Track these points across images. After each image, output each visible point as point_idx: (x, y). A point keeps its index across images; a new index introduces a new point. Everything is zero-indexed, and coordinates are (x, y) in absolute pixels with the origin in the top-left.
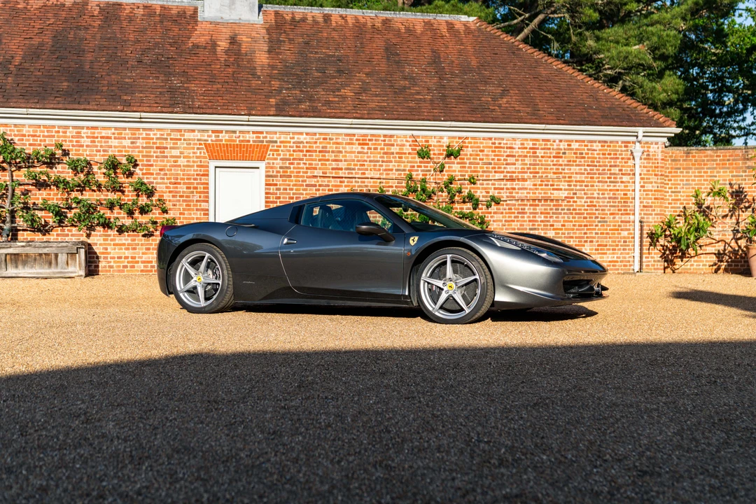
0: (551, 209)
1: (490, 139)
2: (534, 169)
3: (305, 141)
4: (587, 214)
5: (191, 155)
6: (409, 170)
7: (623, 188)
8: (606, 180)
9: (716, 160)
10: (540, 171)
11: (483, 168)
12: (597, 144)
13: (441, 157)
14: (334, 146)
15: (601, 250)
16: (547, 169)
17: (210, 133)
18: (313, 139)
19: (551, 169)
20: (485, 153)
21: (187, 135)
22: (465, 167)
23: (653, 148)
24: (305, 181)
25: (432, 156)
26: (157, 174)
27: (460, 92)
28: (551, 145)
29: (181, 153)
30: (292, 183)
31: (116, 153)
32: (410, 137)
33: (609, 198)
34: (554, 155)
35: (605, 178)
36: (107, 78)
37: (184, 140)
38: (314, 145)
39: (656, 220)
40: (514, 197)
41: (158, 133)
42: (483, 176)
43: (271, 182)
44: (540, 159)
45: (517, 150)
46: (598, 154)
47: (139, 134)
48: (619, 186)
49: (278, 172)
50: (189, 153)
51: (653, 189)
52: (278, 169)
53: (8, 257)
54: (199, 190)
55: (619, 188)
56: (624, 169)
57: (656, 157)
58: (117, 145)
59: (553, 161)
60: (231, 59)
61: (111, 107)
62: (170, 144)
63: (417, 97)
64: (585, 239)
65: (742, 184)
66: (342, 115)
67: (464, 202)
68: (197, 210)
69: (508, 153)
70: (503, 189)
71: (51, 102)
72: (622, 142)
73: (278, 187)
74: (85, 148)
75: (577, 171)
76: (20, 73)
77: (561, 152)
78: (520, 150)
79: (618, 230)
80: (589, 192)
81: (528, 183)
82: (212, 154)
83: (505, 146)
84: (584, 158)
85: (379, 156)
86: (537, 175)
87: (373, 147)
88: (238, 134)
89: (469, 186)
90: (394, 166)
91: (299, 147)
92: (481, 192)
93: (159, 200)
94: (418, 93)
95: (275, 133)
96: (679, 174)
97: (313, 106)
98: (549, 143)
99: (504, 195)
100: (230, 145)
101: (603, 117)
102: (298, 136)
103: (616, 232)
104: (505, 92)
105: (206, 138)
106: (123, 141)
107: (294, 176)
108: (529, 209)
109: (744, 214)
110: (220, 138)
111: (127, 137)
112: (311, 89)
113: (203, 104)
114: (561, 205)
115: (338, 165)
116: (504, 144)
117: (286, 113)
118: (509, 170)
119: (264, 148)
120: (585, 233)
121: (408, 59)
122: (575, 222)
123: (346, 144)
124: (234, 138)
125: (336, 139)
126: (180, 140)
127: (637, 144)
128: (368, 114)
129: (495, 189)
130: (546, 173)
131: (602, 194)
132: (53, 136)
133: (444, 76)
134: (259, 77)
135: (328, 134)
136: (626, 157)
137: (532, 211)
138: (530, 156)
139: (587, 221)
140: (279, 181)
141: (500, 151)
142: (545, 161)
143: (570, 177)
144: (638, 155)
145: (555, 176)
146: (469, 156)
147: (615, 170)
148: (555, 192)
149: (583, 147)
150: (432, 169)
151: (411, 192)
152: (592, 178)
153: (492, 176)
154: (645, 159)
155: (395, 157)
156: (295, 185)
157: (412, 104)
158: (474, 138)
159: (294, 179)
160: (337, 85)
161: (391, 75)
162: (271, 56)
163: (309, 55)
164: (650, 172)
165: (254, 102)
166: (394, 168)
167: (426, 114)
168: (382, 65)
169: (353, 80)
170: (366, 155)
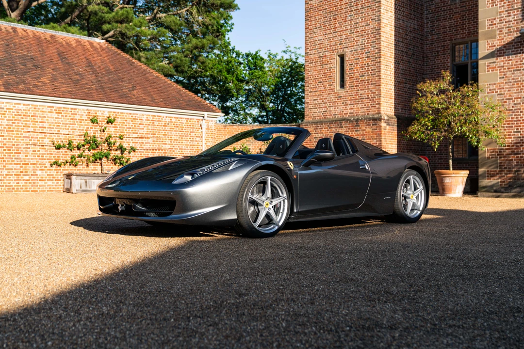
1: (131, 114)
3: (22, 109)
6: (86, 130)
8: (189, 139)
10: (156, 133)
11: (126, 130)
12: (184, 120)
13: (104, 123)
14: (41, 113)
16: (160, 132)
18: (27, 108)
19: (162, 132)
20: (128, 122)
22: (117, 130)
23: (211, 124)
24: (22, 134)
25: (99, 122)
27: (110, 86)
28: (162, 119)
30: (14, 135)
32: (86, 110)
33: (190, 149)
34: (163, 124)
38: (28, 112)
40: (143, 148)
42: (126, 135)
44: (156, 126)
45: (145, 121)
46: (185, 125)
48: (195, 143)
49: (5, 128)
52: (5, 126)
56: (197, 134)
57: (212, 128)
59: (163, 128)
63: (87, 86)
66: (47, 94)
67: (116, 150)
69: (140, 123)
70: (137, 143)
72: (197, 119)
73: (5, 137)
75: (175, 134)
77: (167, 123)
78: (146, 121)
80: (181, 146)
81: (150, 140)
84: (178, 127)
85: (68, 120)
86: (155, 136)
87: (64, 115)
89: (119, 141)
90: (77, 127)
91: (19, 113)
92: (126, 145)
94: (87, 84)
95: (3, 103)
96: (221, 138)
97: (27, 87)
98: (161, 118)
99: (138, 146)
101: (187, 105)
102: (18, 105)
104: (134, 88)
107: (16, 131)
108: (151, 155)
112: (22, 76)
114: (167, 153)
115: (43, 125)
116: (138, 117)
117: (12, 91)
118: (140, 132)
121: (74, 62)
123: (49, 112)
125: (42, 109)
127: (204, 121)
128: (62, 95)
129: (133, 143)
130: (159, 134)
131: (187, 147)
133: (98, 75)
135: (37, 106)
136: (198, 127)
138: (151, 125)
140: (6, 134)
141: (136, 121)
142: (159, 128)
143: (171, 137)
144: (204, 126)
145: (164, 136)
146: (119, 123)
147: (193, 134)
148: (164, 145)
149: (178, 121)
150: (99, 130)
151: (87, 143)
152: (182, 138)
153: (131, 135)
154: (207, 129)
155: (77, 122)
156: (15, 137)
157: (86, 90)
158: (122, 113)
159: (15, 133)
160: (37, 75)
161: (67, 71)
163: (12, 53)
164: (209, 136)
166: (77, 129)
167: (96, 97)
168: (60, 65)
169: (46, 73)
170: (60, 120)
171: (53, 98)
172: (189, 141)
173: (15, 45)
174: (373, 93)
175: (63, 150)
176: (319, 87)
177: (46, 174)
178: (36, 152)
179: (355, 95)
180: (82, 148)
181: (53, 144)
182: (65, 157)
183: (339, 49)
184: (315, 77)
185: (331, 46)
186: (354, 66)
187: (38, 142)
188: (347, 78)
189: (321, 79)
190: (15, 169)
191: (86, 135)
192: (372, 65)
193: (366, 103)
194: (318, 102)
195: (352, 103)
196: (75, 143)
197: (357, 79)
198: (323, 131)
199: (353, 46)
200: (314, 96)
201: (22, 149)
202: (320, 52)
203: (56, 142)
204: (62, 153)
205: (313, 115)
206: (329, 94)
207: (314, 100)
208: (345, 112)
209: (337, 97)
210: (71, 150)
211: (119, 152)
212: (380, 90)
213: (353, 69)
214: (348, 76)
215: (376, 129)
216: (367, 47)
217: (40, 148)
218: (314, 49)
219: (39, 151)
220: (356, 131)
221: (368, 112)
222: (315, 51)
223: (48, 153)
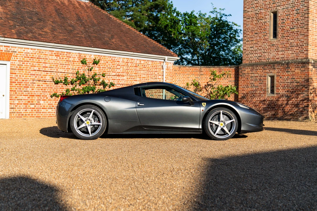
1: (111, 57)
2: (127, 71)
3: (30, 53)
6: (77, 69)
7: (159, 81)
8: (153, 77)
9: (189, 71)
10: (130, 72)
11: (108, 70)
12: (150, 62)
13: (91, 64)
14: (44, 56)
16: (132, 72)
18: (34, 52)
19: (134, 72)
20: (109, 63)
22: (100, 69)
23: (169, 65)
24: (30, 72)
25: (87, 63)
27: (95, 35)
30: (23, 73)
32: (78, 54)
34: (135, 65)
38: (35, 55)
40: (119, 83)
42: (107, 73)
43: (13, 72)
44: (130, 67)
45: (121, 63)
46: (151, 66)
48: (157, 80)
49: (17, 67)
52: (17, 66)
56: (159, 73)
57: (170, 69)
63: (78, 35)
65: (199, 81)
66: (49, 41)
67: (100, 85)
69: (117, 64)
70: (115, 80)
72: (159, 62)
73: (17, 75)
75: (143, 73)
77: (138, 64)
78: (122, 63)
81: (125, 77)
83: (116, 61)
85: (64, 62)
86: (128, 74)
87: (61, 57)
89: (102, 78)
90: (71, 67)
91: (27, 55)
92: (107, 81)
95: (16, 47)
96: (177, 76)
97: (34, 36)
98: (133, 60)
99: (115, 82)
101: (152, 51)
102: (27, 50)
104: (112, 37)
107: (25, 70)
109: (199, 93)
112: (29, 27)
115: (46, 65)
116: (116, 60)
117: (23, 38)
118: (118, 71)
119: (10, 55)
121: (67, 17)
123: (50, 55)
125: (45, 52)
127: (165, 63)
128: (60, 41)
129: (112, 79)
134: (1, 18)
135: (41, 50)
136: (160, 68)
138: (126, 66)
140: (17, 72)
141: (114, 63)
143: (140, 76)
144: (165, 67)
145: (135, 75)
146: (102, 64)
147: (156, 73)
148: (135, 82)
149: (145, 63)
150: (87, 69)
151: (78, 80)
152: (148, 76)
153: (111, 73)
154: (167, 69)
155: (71, 63)
156: (25, 74)
157: (78, 39)
158: (104, 56)
159: (25, 71)
160: (41, 26)
161: (63, 24)
162: (3, 8)
163: (22, 9)
164: (168, 75)
165: (4, 31)
166: (71, 68)
167: (85, 44)
168: (57, 19)
169: (47, 24)
170: (58, 61)
171: (54, 44)
172: (154, 79)
173: (24, 3)
174: (302, 42)
175: (60, 84)
176: (255, 37)
177: (47, 103)
178: (40, 86)
179: (286, 44)
180: (75, 83)
181: (53, 80)
182: (61, 90)
183: (273, 7)
184: (252, 29)
185: (266, 5)
186: (285, 21)
187: (42, 78)
188: (279, 30)
189: (257, 31)
190: (24, 100)
191: (78, 73)
192: (301, 20)
193: (295, 50)
194: (254, 49)
195: (283, 50)
196: (69, 79)
197: (287, 31)
198: (259, 71)
199: (285, 5)
200: (250, 44)
201: (29, 84)
202: (256, 10)
203: (55, 79)
204: (59, 87)
205: (249, 59)
206: (263, 43)
207: (251, 47)
208: (277, 57)
209: (270, 45)
210: (66, 85)
211: (102, 86)
212: (308, 39)
213: (284, 23)
214: (280, 29)
215: (305, 71)
216: (296, 5)
217: (43, 83)
218: (251, 8)
219: (42, 85)
220: (287, 72)
221: (297, 57)
222: (253, 9)
223: (49, 87)
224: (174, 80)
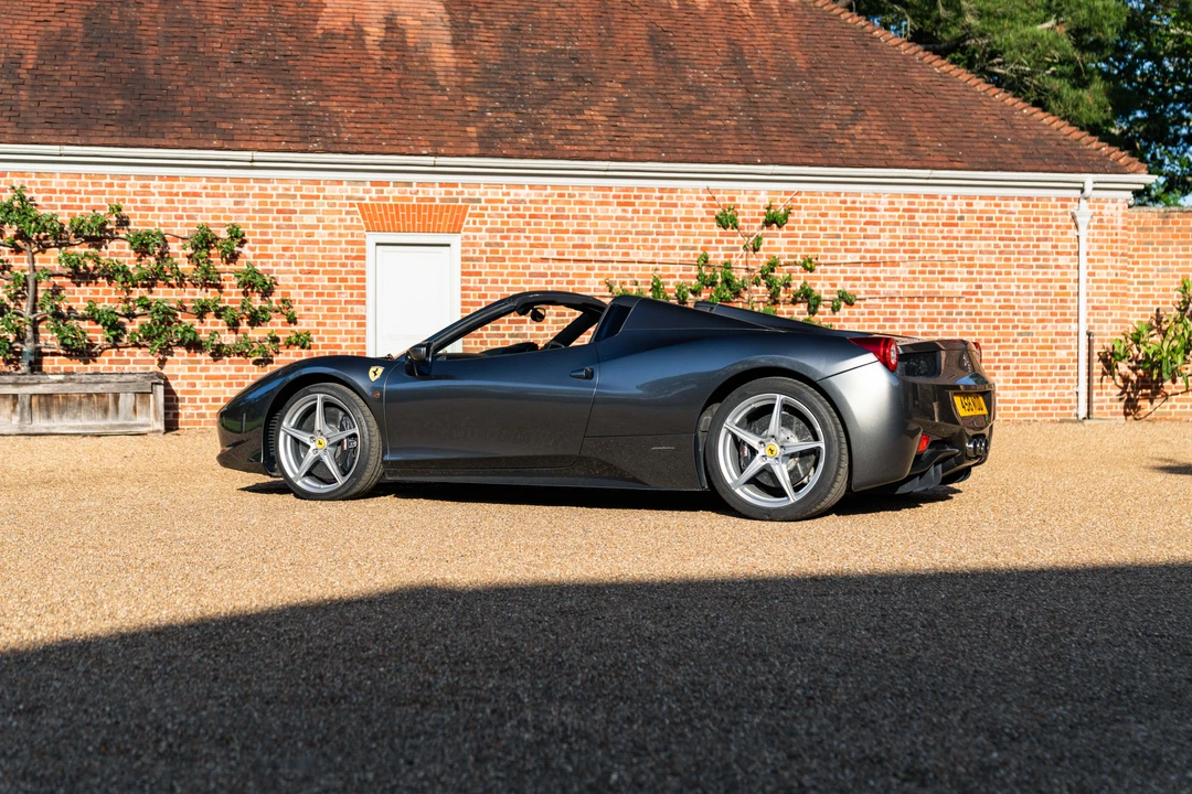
0: (940, 313)
1: (838, 194)
2: (912, 244)
3: (528, 199)
4: (1000, 321)
5: (337, 223)
6: (702, 249)
7: (1059, 276)
8: (1031, 263)
10: (922, 249)
11: (825, 243)
12: (1016, 202)
13: (756, 225)
14: (577, 207)
15: (1023, 381)
16: (933, 245)
17: (368, 186)
18: (541, 195)
19: (939, 245)
20: (830, 218)
21: (330, 190)
22: (795, 243)
23: (1109, 210)
24: (528, 267)
25: (740, 224)
26: (279, 256)
27: (784, 115)
28: (939, 204)
29: (319, 220)
30: (506, 271)
31: (210, 222)
32: (704, 192)
33: (1037, 294)
34: (945, 221)
35: (1028, 260)
36: (187, 91)
37: (325, 198)
38: (544, 206)
39: (1114, 330)
40: (878, 293)
41: (281, 186)
42: (825, 257)
43: (471, 270)
44: (921, 228)
45: (883, 213)
46: (1017, 220)
47: (248, 188)
48: (1053, 274)
49: (483, 252)
50: (334, 221)
51: (1109, 278)
52: (483, 248)
53: (34, 400)
54: (349, 283)
55: (1053, 277)
56: (1060, 244)
57: (1114, 224)
58: (211, 206)
59: (942, 232)
60: (391, 58)
61: (201, 142)
62: (300, 205)
63: (713, 122)
64: (997, 364)
66: (591, 154)
67: (794, 302)
68: (347, 317)
69: (868, 219)
70: (859, 279)
71: (99, 133)
72: (1058, 199)
73: (483, 277)
74: (156, 212)
75: (983, 249)
76: (37, 83)
77: (956, 215)
78: (888, 214)
79: (1051, 348)
80: (1003, 284)
81: (901, 268)
82: (371, 222)
83: (863, 206)
84: (994, 225)
85: (652, 223)
86: (917, 255)
87: (641, 209)
88: (414, 188)
89: (802, 275)
90: (678, 241)
91: (518, 209)
92: (823, 285)
93: (283, 301)
94: (714, 117)
95: (478, 186)
96: (1151, 252)
97: (540, 140)
98: (935, 201)
99: (861, 289)
100: (402, 205)
101: (1025, 156)
102: (515, 191)
103: (1048, 351)
104: (857, 115)
105: (361, 194)
106: (221, 200)
107: (510, 259)
108: (903, 313)
110: (385, 194)
111: (227, 193)
112: (533, 109)
113: (356, 136)
114: (955, 307)
116: (861, 203)
117: (497, 152)
118: (868, 247)
119: (459, 211)
120: (997, 354)
121: (690, 57)
122: (979, 334)
123: (597, 203)
124: (408, 195)
125: (581, 195)
126: (317, 197)
127: (1083, 202)
128: (634, 152)
129: (846, 279)
130: (931, 251)
131: (1025, 287)
132: (103, 193)
133: (754, 86)
134: (443, 89)
135: (566, 187)
136: (1063, 224)
137: (908, 316)
138: (904, 224)
139: (1000, 334)
140: (485, 268)
141: (854, 216)
142: (929, 231)
143: (970, 259)
144: (1086, 219)
145: (946, 257)
146: (802, 224)
147: (1046, 246)
148: (946, 284)
149: (993, 208)
150: (741, 246)
151: (706, 285)
152: (1008, 260)
153: (840, 257)
154: (1095, 227)
155: (679, 226)
156: (510, 274)
157: (706, 136)
158: (811, 193)
159: (510, 264)
160: (577, 103)
161: (664, 85)
162: (459, 51)
163: (523, 50)
164: (1105, 250)
165: (441, 133)
166: (678, 245)
167: (730, 152)
168: (648, 68)
169: (602, 94)
170: (630, 223)
171: (607, 163)
172: (1034, 270)
173: (536, 25)
180: (691, 298)
181: (610, 290)
187: (571, 287)
191: (703, 262)
196: (673, 286)
203: (618, 286)
211: (803, 307)
224: (1139, 270)
